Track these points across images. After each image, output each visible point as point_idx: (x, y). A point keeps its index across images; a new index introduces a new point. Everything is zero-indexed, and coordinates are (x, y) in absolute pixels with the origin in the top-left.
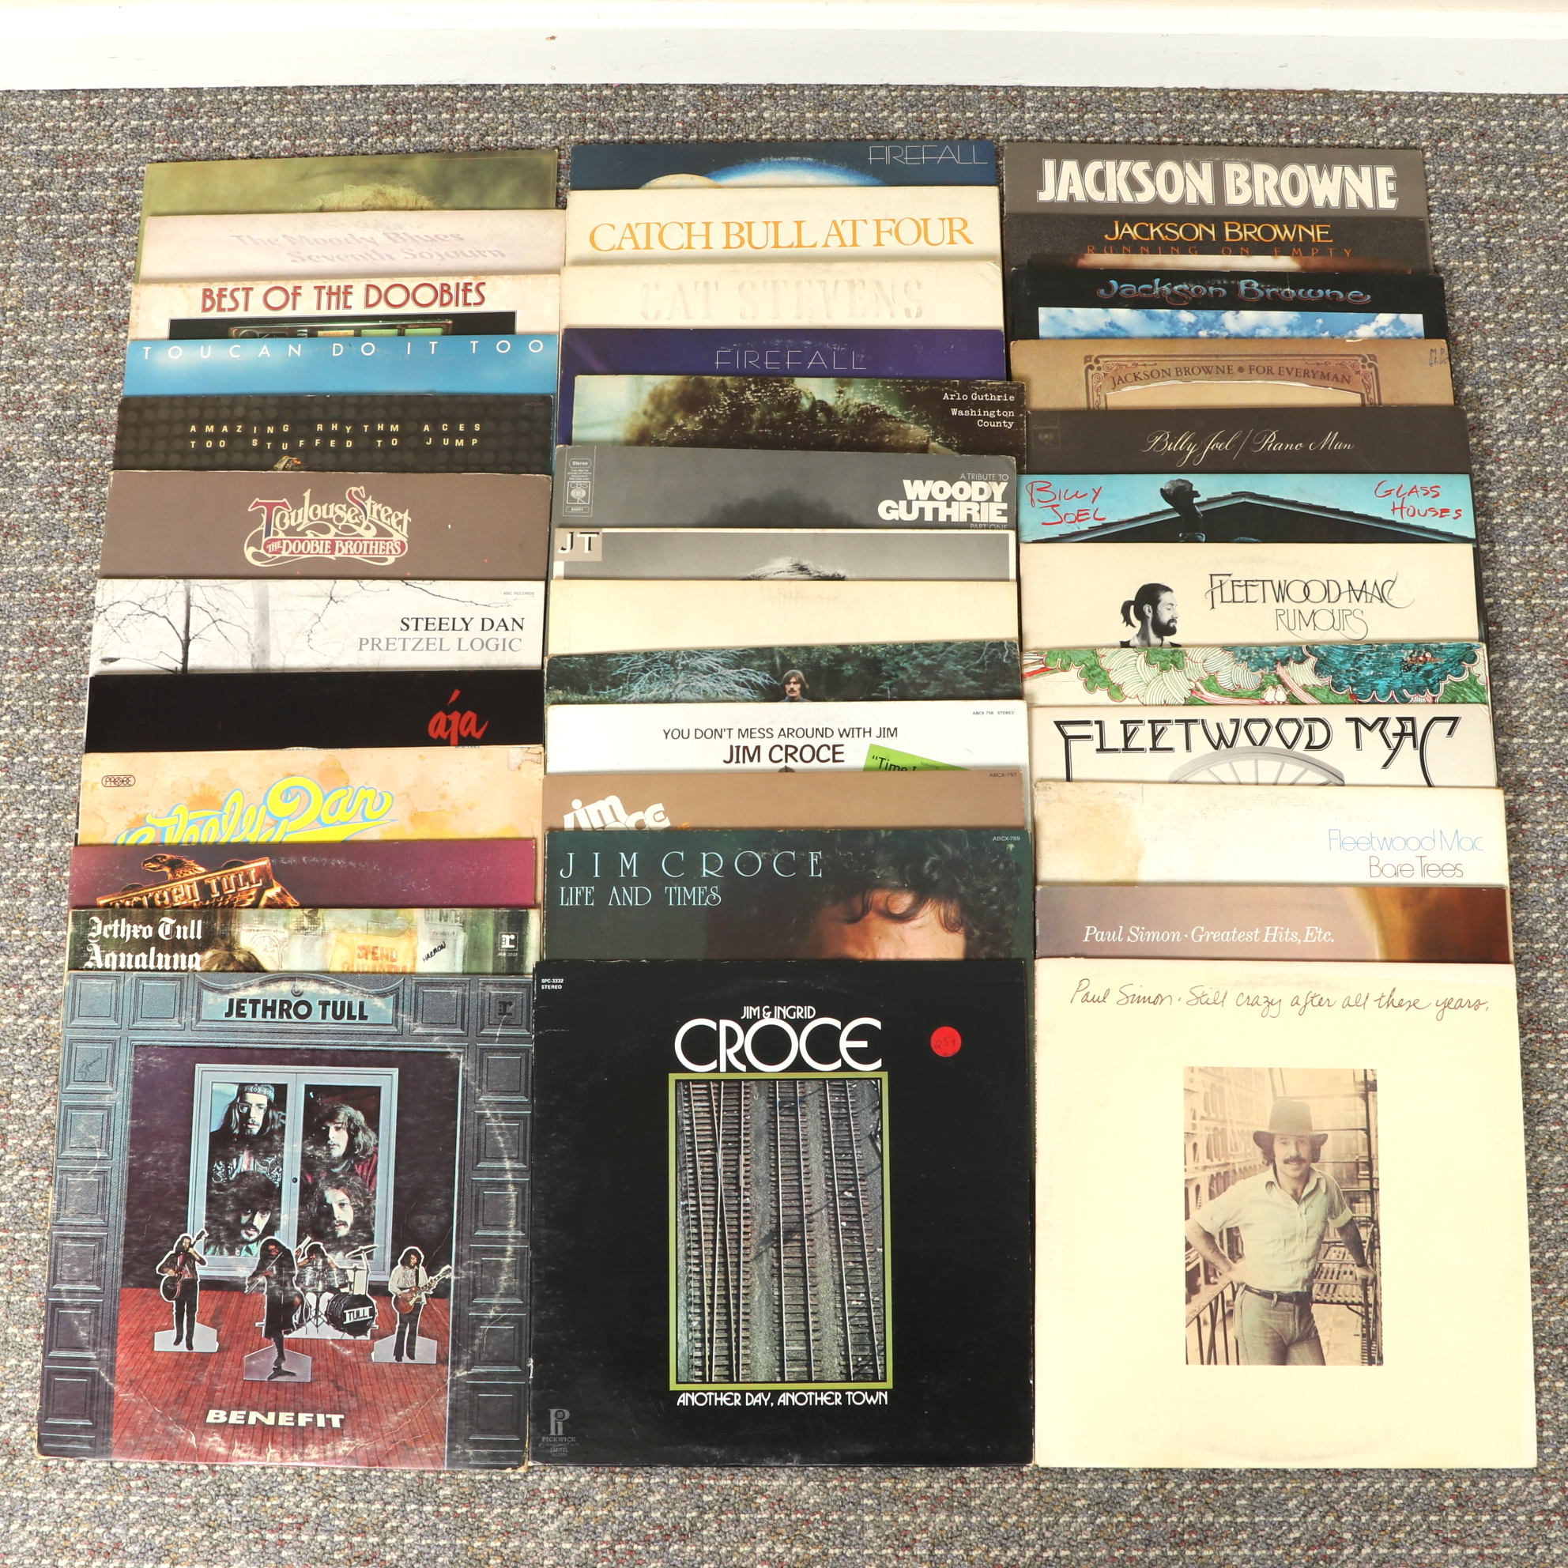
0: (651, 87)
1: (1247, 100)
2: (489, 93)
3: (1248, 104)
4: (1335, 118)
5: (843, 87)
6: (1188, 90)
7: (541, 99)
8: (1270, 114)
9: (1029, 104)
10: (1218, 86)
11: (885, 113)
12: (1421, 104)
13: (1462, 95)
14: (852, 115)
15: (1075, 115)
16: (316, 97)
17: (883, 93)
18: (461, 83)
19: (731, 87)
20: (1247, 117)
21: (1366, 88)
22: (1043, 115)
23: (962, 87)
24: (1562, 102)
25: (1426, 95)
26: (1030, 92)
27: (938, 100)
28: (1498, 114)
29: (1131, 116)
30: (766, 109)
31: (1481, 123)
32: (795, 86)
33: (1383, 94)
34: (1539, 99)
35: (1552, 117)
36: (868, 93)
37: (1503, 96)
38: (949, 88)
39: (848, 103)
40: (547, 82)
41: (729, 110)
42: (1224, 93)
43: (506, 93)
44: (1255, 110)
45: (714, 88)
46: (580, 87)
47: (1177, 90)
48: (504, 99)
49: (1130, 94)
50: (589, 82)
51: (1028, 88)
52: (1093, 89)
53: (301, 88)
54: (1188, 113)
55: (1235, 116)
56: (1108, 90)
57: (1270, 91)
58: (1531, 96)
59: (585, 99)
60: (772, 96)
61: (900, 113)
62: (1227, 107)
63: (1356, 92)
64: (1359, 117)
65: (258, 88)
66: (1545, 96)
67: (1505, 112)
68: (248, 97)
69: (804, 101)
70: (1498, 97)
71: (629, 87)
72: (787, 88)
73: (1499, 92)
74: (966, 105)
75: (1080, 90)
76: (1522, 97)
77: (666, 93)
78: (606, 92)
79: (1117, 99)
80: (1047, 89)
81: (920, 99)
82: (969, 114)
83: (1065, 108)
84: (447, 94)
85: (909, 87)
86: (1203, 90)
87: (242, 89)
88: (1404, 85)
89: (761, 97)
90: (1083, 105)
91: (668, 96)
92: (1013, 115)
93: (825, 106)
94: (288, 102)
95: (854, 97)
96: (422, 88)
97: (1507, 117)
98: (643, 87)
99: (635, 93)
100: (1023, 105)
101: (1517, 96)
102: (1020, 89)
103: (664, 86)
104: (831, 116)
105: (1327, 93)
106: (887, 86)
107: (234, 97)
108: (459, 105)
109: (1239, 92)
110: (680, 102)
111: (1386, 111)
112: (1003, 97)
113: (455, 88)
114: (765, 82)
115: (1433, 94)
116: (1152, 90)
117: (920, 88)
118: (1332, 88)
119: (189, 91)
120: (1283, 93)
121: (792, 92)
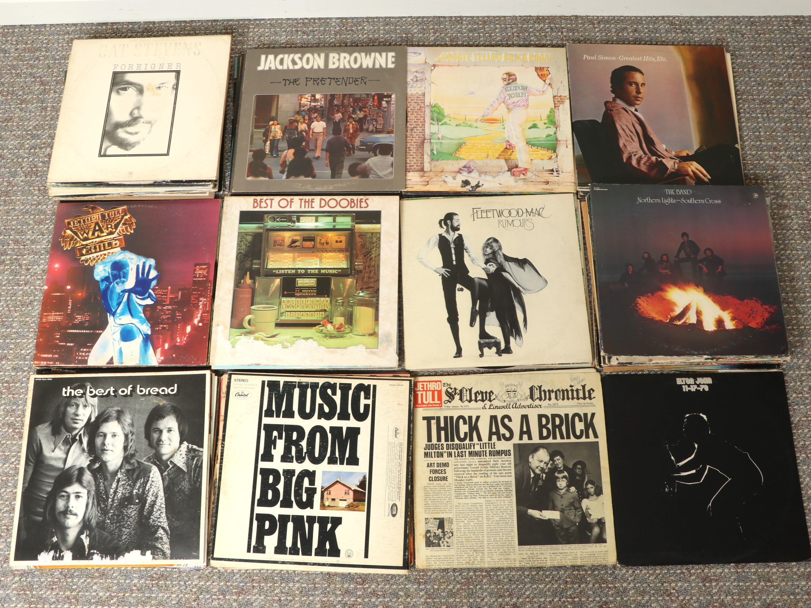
0: (323, 19)
1: (546, 19)
2: (262, 22)
3: (547, 21)
4: (580, 26)
5: (395, 18)
6: (524, 16)
7: (281, 24)
8: (555, 24)
9: (464, 22)
10: (536, 15)
11: (410, 27)
12: (612, 20)
13: (628, 17)
14: (398, 27)
15: (481, 26)
16: (198, 24)
17: (409, 19)
18: (252, 18)
19: (353, 18)
20: (546, 26)
21: (591, 14)
22: (469, 26)
23: (439, 17)
24: (666, 18)
25: (614, 17)
26: (464, 18)
27: (430, 22)
28: (642, 23)
29: (503, 26)
30: (365, 26)
31: (635, 26)
32: (376, 18)
33: (598, 17)
34: (657, 18)
35: (662, 24)
36: (404, 19)
37: (644, 17)
38: (434, 17)
39: (396, 23)
40: (284, 18)
41: (352, 26)
42: (538, 17)
43: (268, 22)
44: (549, 23)
45: (346, 19)
46: (296, 19)
47: (520, 16)
48: (267, 24)
49: (503, 18)
50: (299, 17)
51: (464, 17)
52: (488, 17)
53: (192, 21)
54: (524, 24)
55: (542, 25)
56: (494, 17)
57: (555, 16)
58: (654, 17)
59: (298, 23)
60: (368, 21)
61: (416, 26)
62: (539, 22)
63: (588, 16)
64: (589, 25)
65: (176, 21)
66: (659, 17)
67: (644, 22)
68: (172, 25)
69: (379, 23)
70: (641, 17)
71: (314, 19)
72: (373, 18)
73: (642, 15)
74: (440, 23)
75: (484, 17)
76: (651, 17)
77: (328, 21)
78: (306, 21)
79: (497, 20)
80: (471, 17)
81: (423, 22)
82: (441, 27)
83: (478, 24)
84: (246, 22)
85: (419, 17)
86: (530, 16)
87: (170, 22)
88: (606, 13)
89: (364, 22)
90: (485, 23)
91: (329, 22)
92: (458, 27)
93: (387, 24)
94: (187, 26)
95: (399, 21)
96: (237, 20)
97: (645, 24)
98: (320, 19)
99: (316, 21)
100: (462, 23)
101: (649, 17)
102: (461, 17)
103: (327, 18)
104: (390, 28)
105: (576, 17)
106: (411, 17)
107: (167, 24)
108: (251, 26)
109: (543, 17)
110: (334, 24)
111: (599, 22)
112: (455, 20)
113: (249, 20)
114: (365, 16)
115: (617, 16)
116: (510, 17)
117: (424, 17)
118: (579, 15)
119: (150, 23)
120: (560, 17)
121: (375, 20)
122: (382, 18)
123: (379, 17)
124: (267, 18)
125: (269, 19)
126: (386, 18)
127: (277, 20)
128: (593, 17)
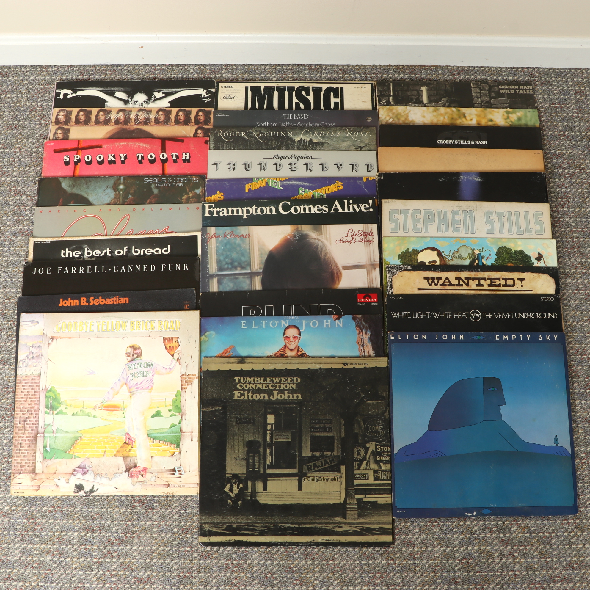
122: (241, 65)
123: (238, 65)
124: (125, 64)
125: (126, 65)
126: (245, 65)
127: (134, 66)
128: (454, 67)
